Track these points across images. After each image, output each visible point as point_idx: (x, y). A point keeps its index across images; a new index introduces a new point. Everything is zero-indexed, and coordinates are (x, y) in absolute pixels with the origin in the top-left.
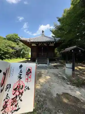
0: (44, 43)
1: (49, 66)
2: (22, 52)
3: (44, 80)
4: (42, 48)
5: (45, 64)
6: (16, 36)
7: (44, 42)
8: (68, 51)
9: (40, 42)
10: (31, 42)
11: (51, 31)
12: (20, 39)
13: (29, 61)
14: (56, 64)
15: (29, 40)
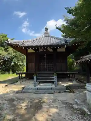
0: (47, 48)
1: (58, 87)
2: (13, 63)
3: (46, 116)
4: (45, 56)
5: (50, 84)
6: (4, 37)
7: (47, 46)
8: (88, 60)
9: (41, 47)
10: (26, 47)
11: (57, 28)
12: (8, 42)
13: (22, 78)
14: (70, 83)
15: (23, 44)
